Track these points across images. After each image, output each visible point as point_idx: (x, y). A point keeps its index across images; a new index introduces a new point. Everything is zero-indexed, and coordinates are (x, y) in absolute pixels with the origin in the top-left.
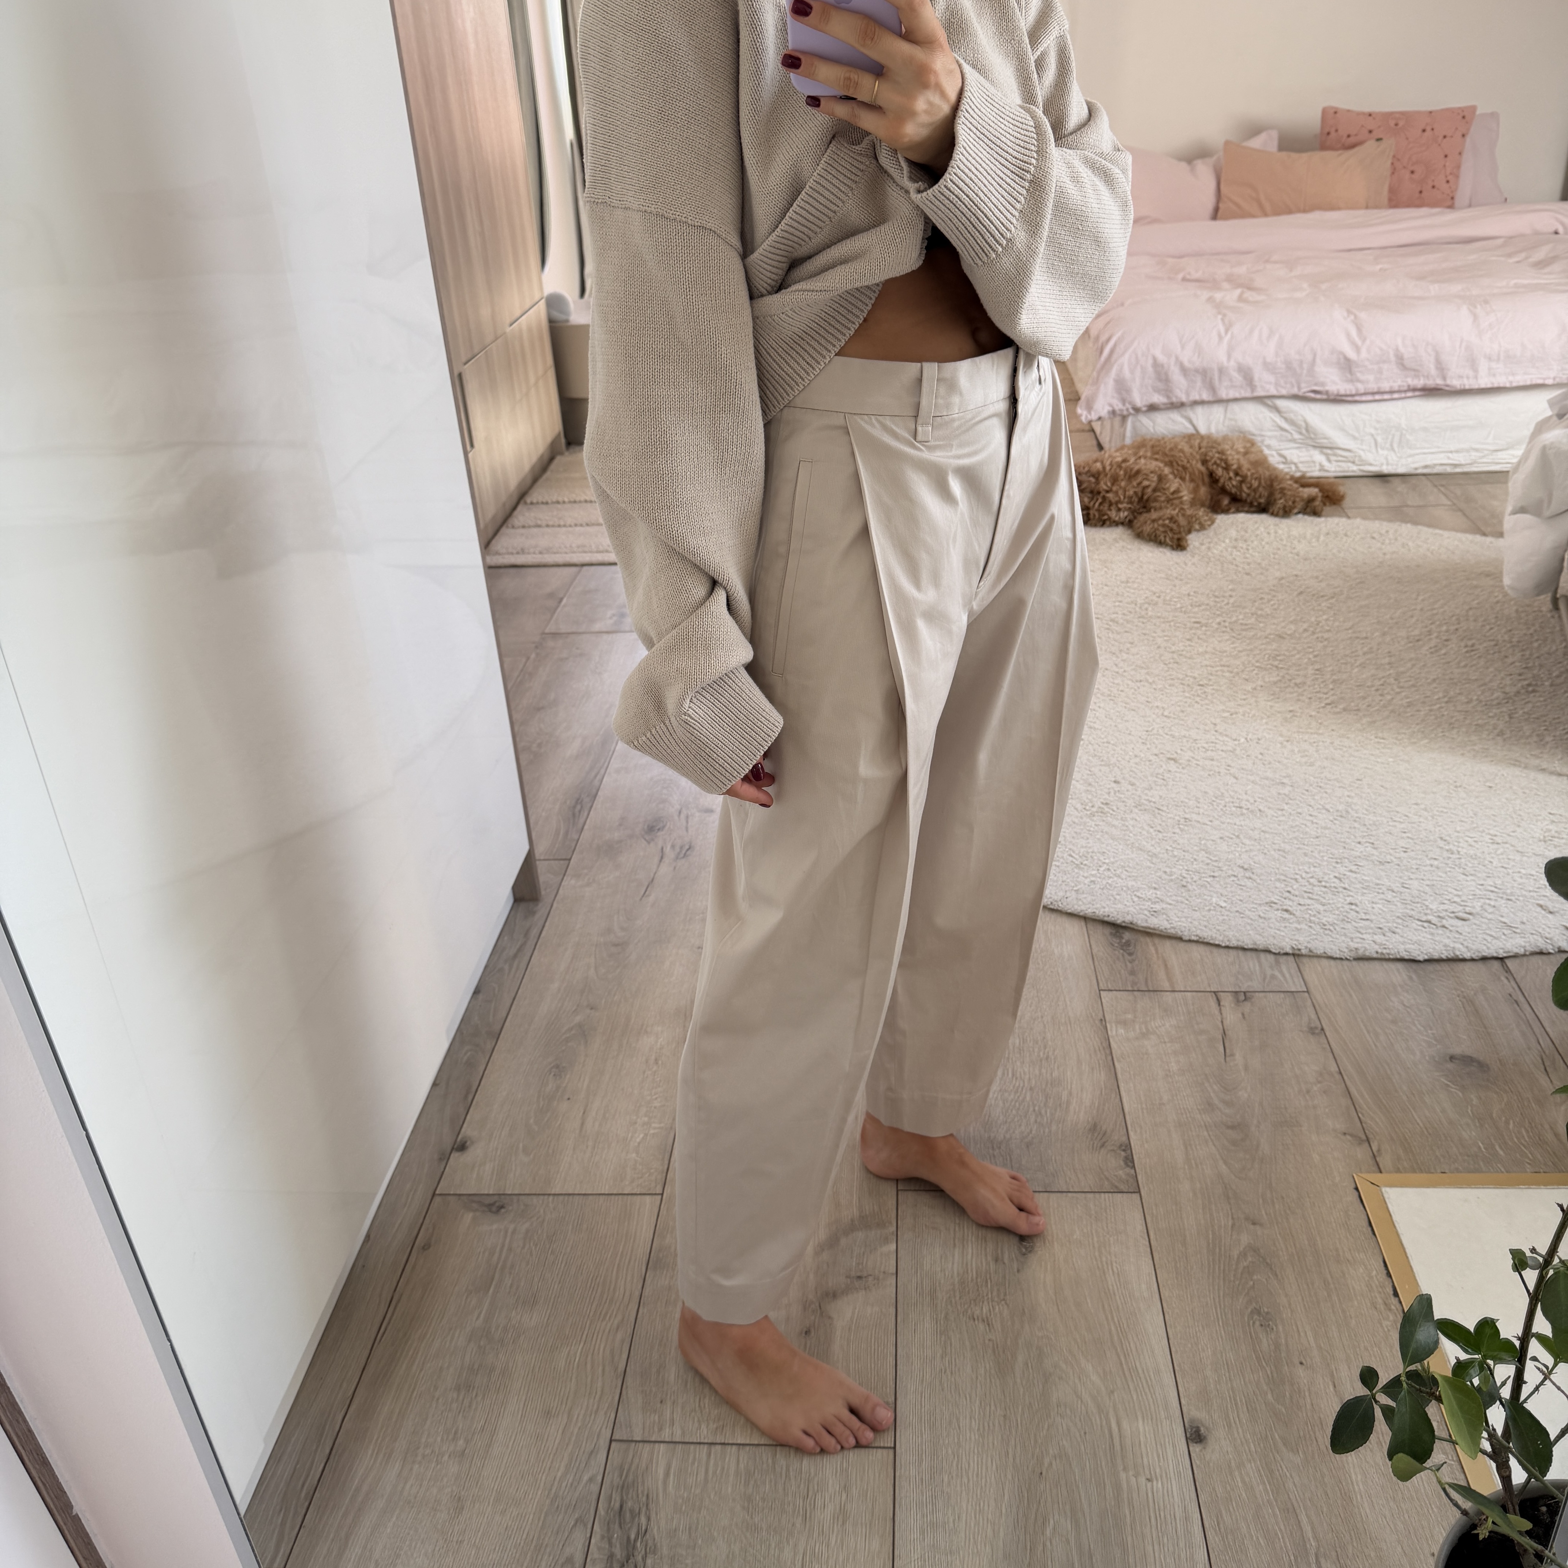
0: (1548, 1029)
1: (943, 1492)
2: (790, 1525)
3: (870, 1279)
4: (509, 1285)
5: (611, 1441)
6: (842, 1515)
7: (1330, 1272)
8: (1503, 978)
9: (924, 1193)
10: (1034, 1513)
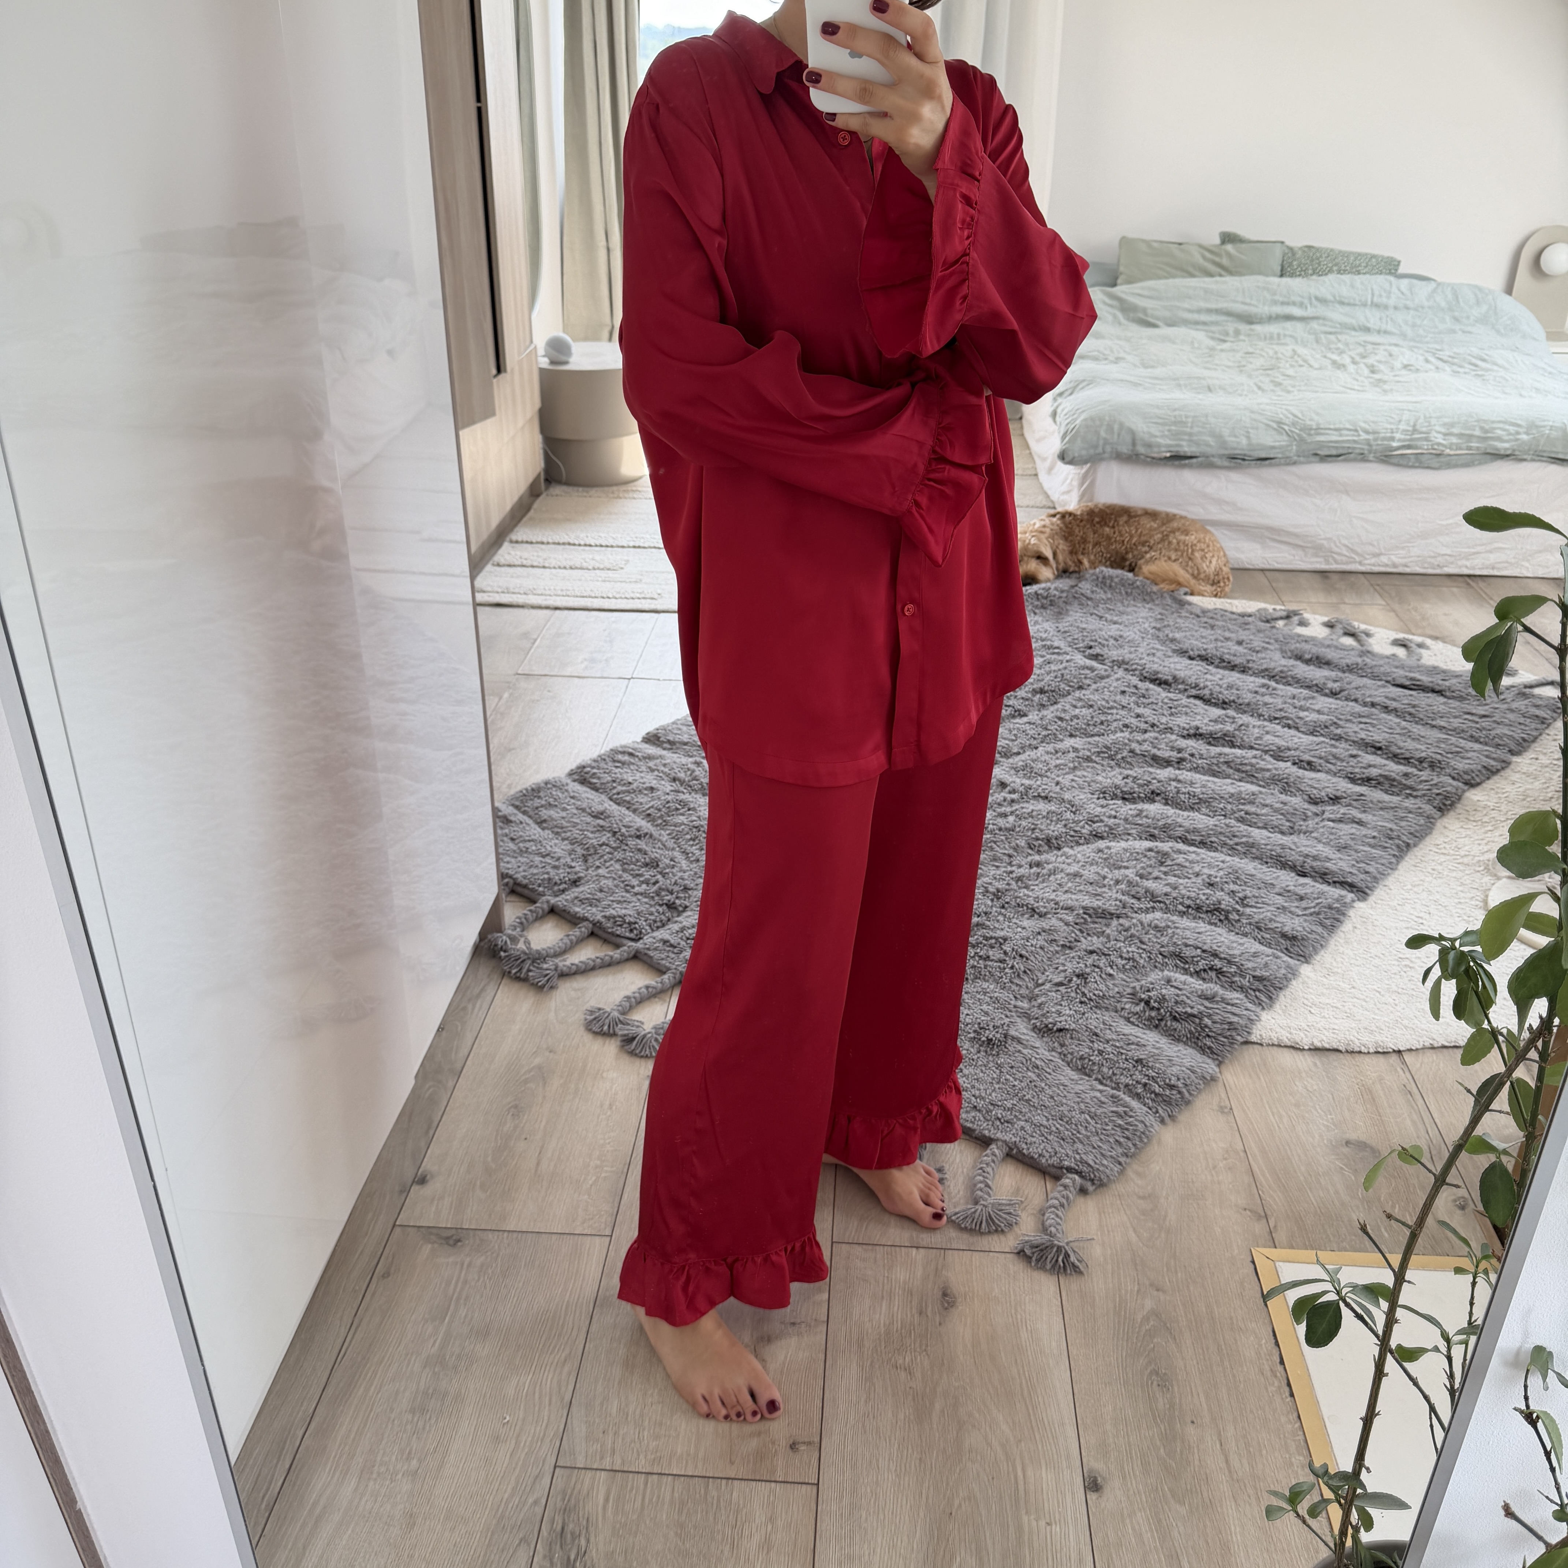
0: (1437, 1120)
1: (860, 1527)
2: (719, 1552)
3: (803, 1325)
4: (464, 1314)
5: (555, 1467)
6: (767, 1545)
7: (1224, 1340)
8: (1399, 1069)
9: (857, 1246)
10: (942, 1549)
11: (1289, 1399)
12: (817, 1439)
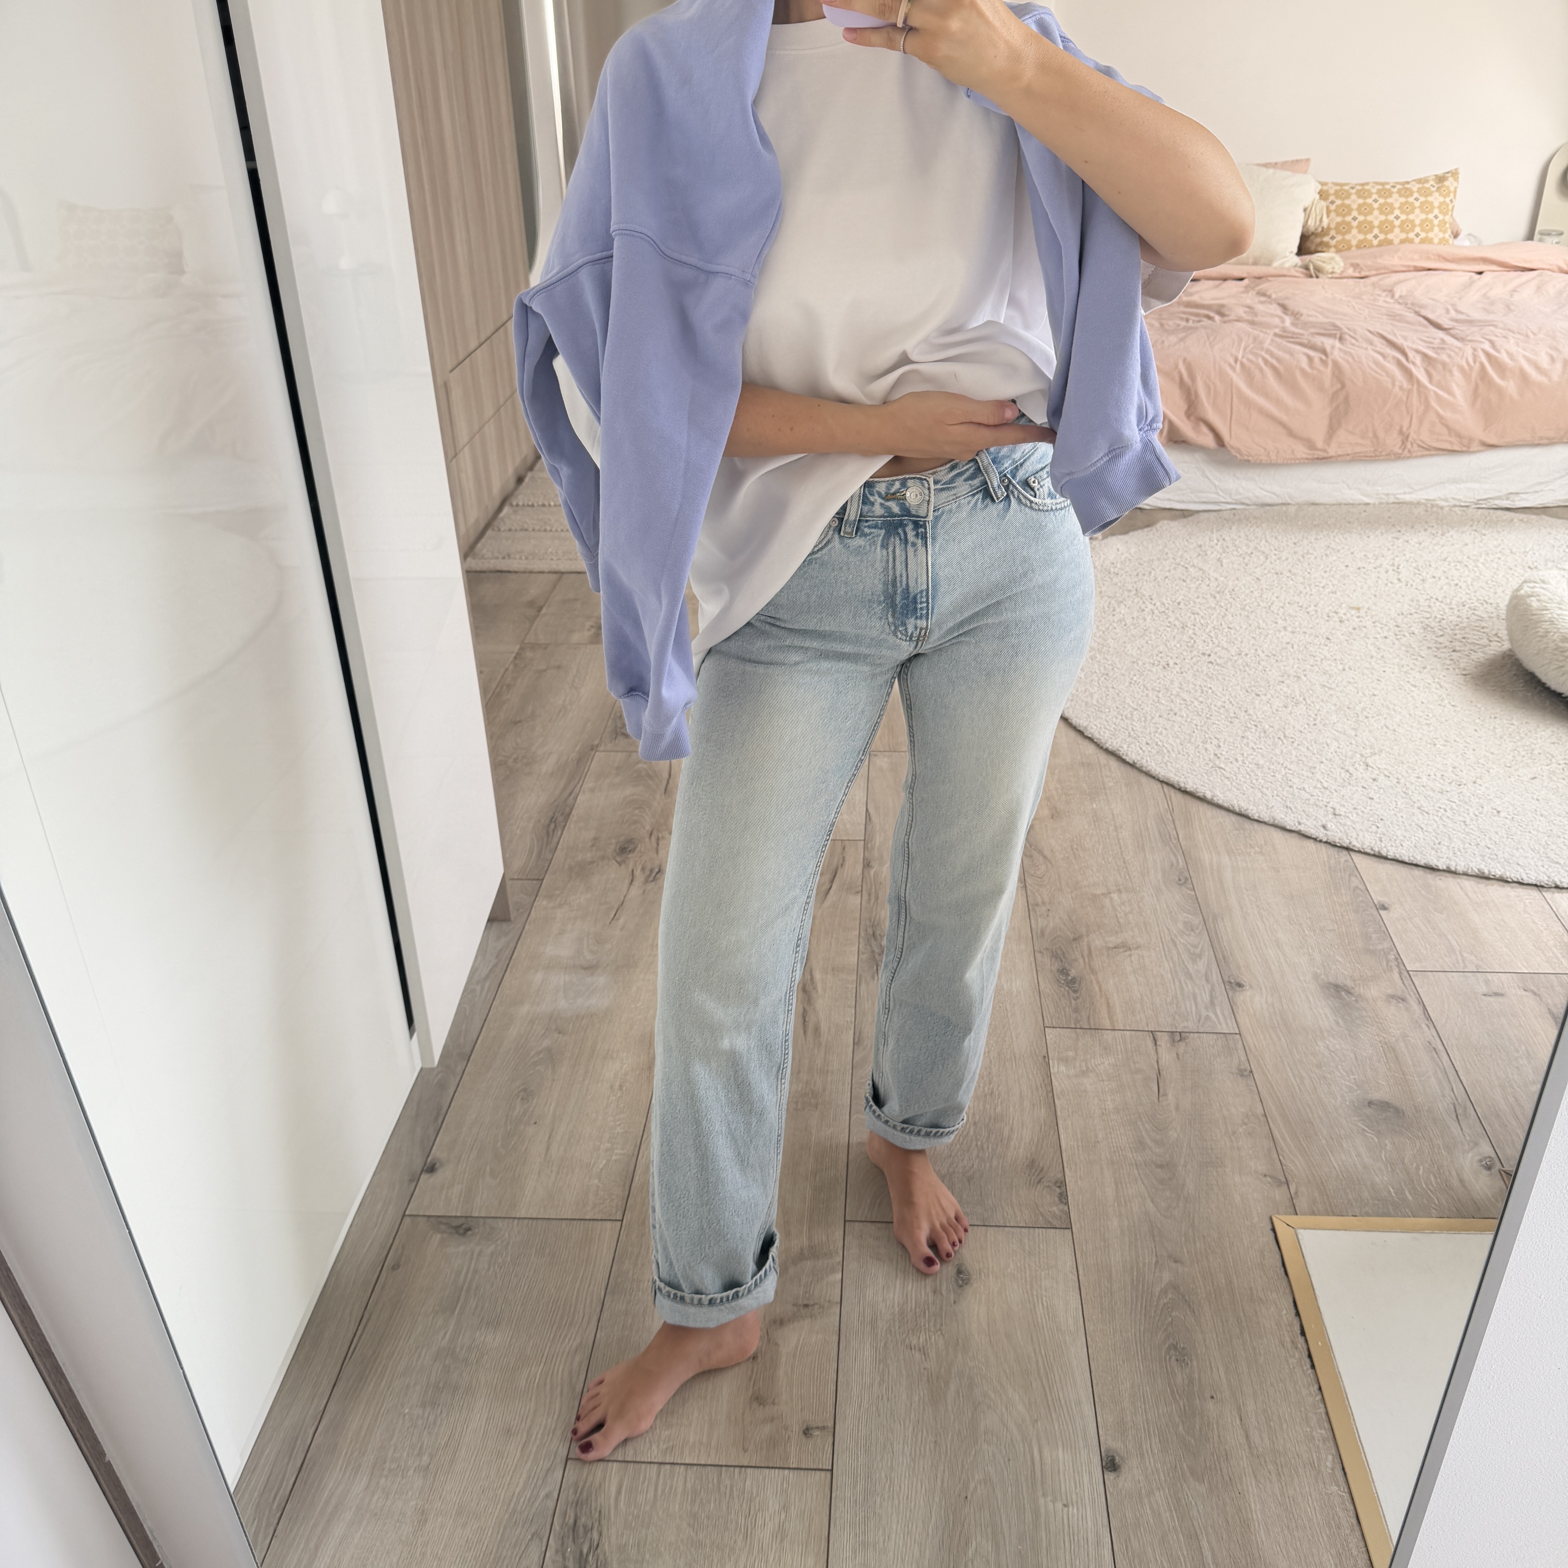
0: (1462, 1078)
1: (874, 1513)
2: (732, 1543)
3: (816, 1307)
4: (474, 1306)
5: (567, 1459)
6: (781, 1534)
7: (1243, 1311)
8: (1424, 1026)
9: (870, 1224)
10: (958, 1534)
11: (1310, 1371)
12: (831, 1424)
